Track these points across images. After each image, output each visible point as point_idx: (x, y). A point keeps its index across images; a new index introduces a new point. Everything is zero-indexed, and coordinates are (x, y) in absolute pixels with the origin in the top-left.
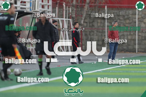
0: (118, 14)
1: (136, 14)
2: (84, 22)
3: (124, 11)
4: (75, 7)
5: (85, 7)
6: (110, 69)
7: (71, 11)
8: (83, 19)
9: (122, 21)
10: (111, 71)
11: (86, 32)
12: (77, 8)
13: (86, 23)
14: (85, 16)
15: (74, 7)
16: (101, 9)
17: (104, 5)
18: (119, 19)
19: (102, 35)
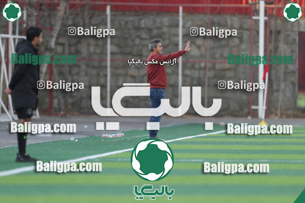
0: (136, 24)
1: (178, 26)
2: (57, 43)
3: (152, 17)
4: (36, 9)
5: (59, 8)
6: (118, 154)
7: (27, 18)
8: (55, 35)
9: (146, 42)
10: (119, 160)
11: (62, 66)
12: (40, 10)
13: (63, 45)
14: (58, 29)
15: (34, 9)
16: (97, 13)
17: (103, 3)
18: (139, 37)
19: (98, 75)
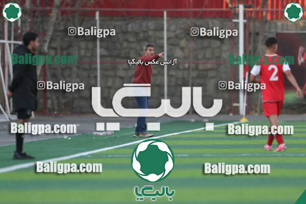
0: (124, 28)
1: (162, 29)
2: (49, 48)
3: (138, 22)
4: (30, 15)
5: (51, 14)
6: (108, 150)
7: (21, 24)
8: (48, 40)
9: (133, 45)
10: (110, 156)
11: (55, 69)
12: (34, 16)
13: (55, 49)
14: (51, 34)
15: (27, 15)
16: (86, 18)
17: (92, 9)
18: (126, 40)
19: (89, 76)
